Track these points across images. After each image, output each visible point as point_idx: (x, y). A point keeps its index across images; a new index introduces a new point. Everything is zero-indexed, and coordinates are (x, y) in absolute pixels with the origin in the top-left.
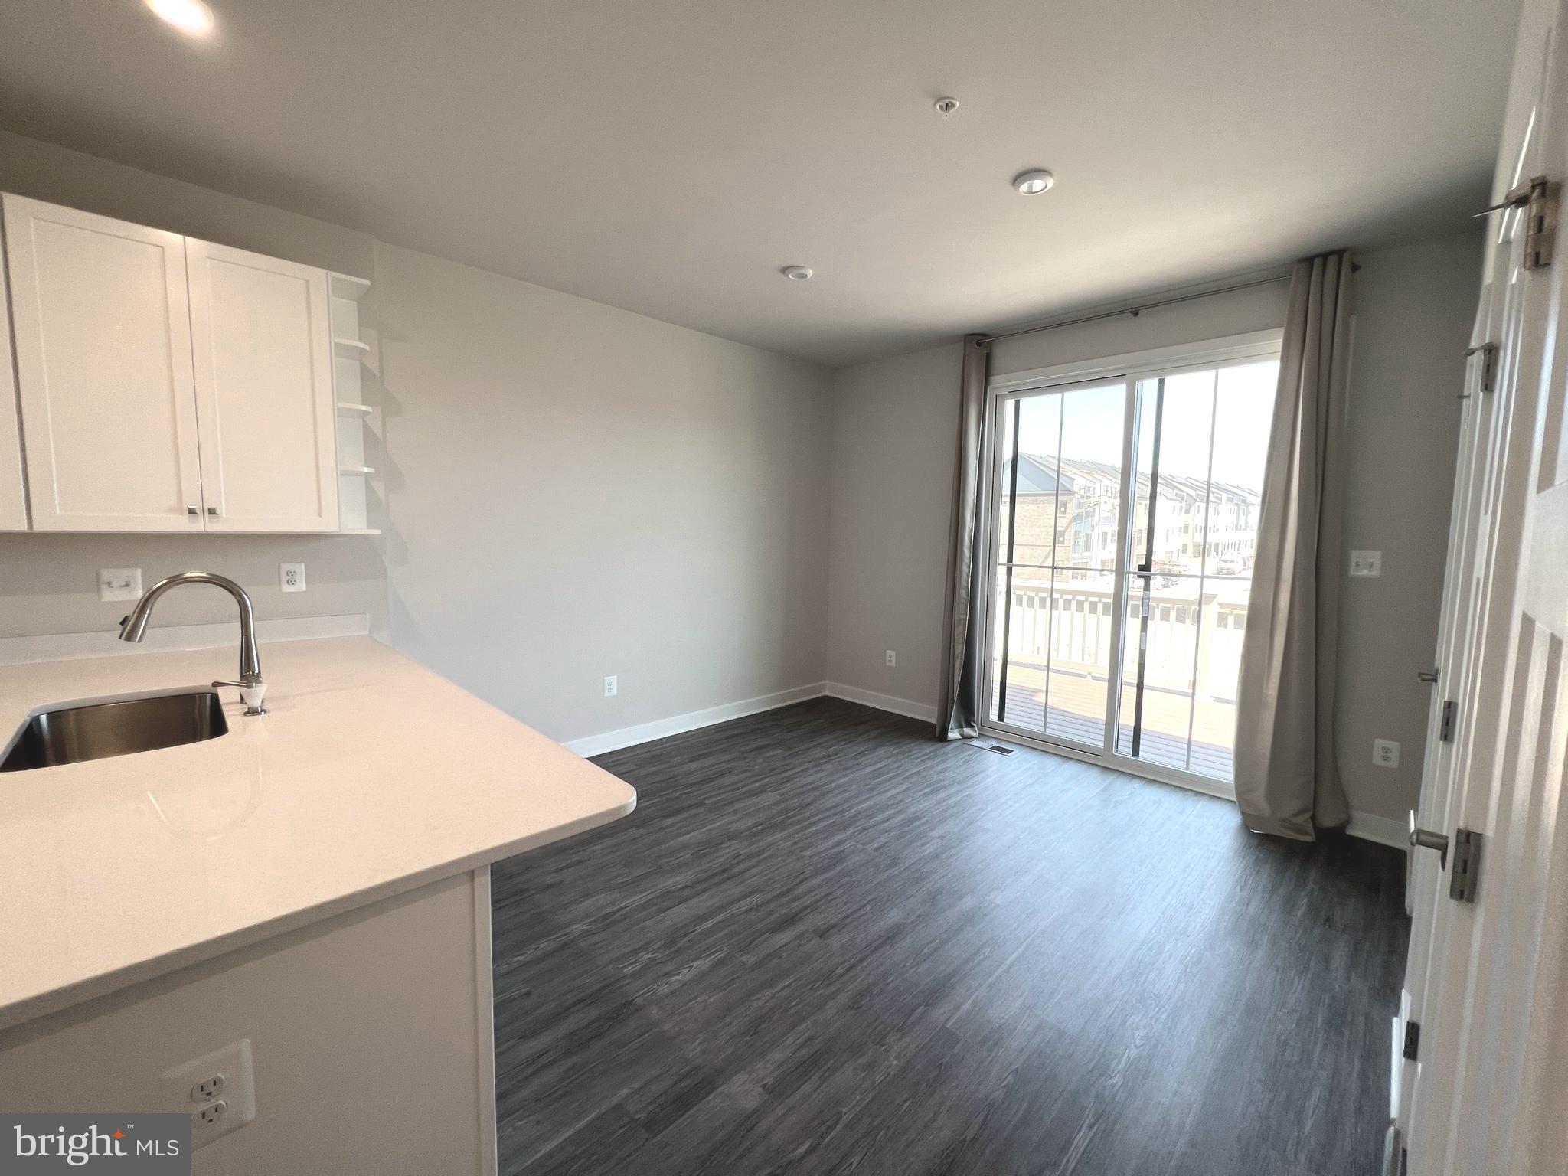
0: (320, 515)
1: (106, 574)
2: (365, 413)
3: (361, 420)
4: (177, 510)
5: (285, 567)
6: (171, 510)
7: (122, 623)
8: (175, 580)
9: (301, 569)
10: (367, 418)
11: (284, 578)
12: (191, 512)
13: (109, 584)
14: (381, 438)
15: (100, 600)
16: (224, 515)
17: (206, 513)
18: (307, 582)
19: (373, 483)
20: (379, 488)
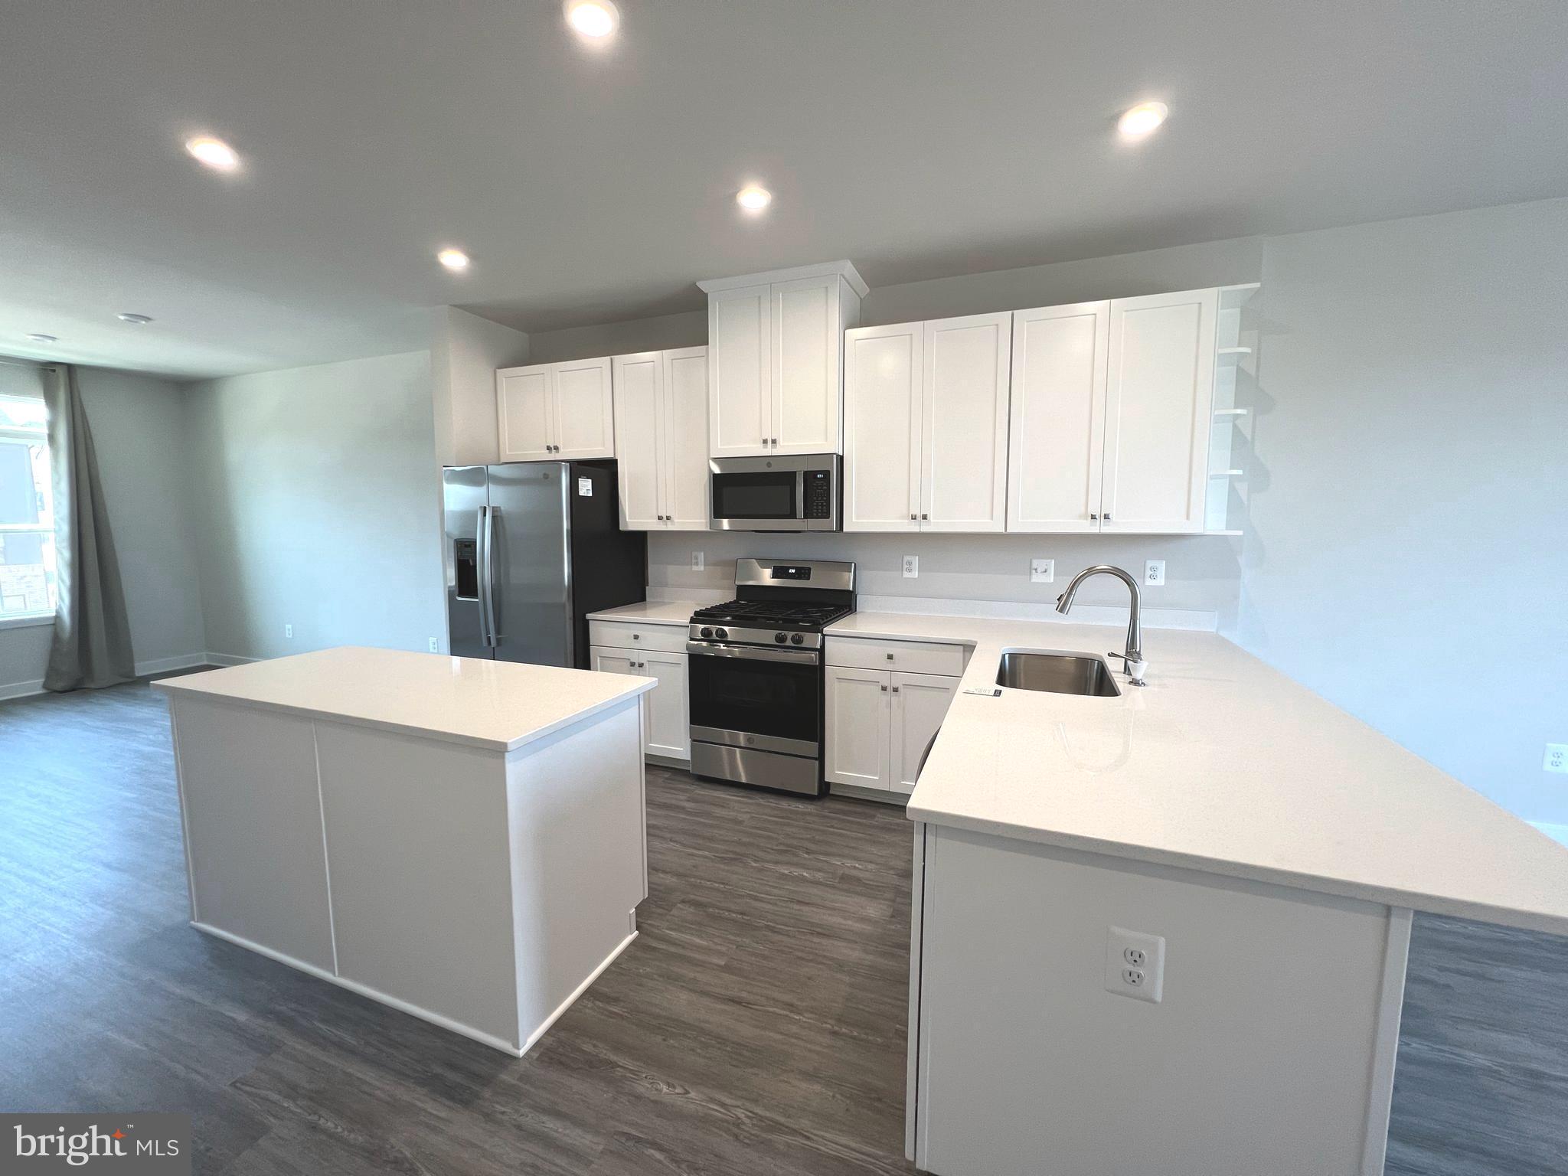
0: (1188, 518)
1: (1035, 563)
2: (1237, 416)
3: (1231, 424)
4: (1083, 516)
5: (1150, 564)
6: (1080, 517)
7: (1058, 600)
8: (1091, 571)
9: (1162, 566)
10: (1238, 422)
11: (1149, 573)
12: (1093, 517)
13: (1036, 569)
14: (1249, 437)
15: (1030, 580)
16: (1114, 519)
17: (1103, 518)
18: (1167, 577)
19: (1237, 485)
20: (1242, 489)
